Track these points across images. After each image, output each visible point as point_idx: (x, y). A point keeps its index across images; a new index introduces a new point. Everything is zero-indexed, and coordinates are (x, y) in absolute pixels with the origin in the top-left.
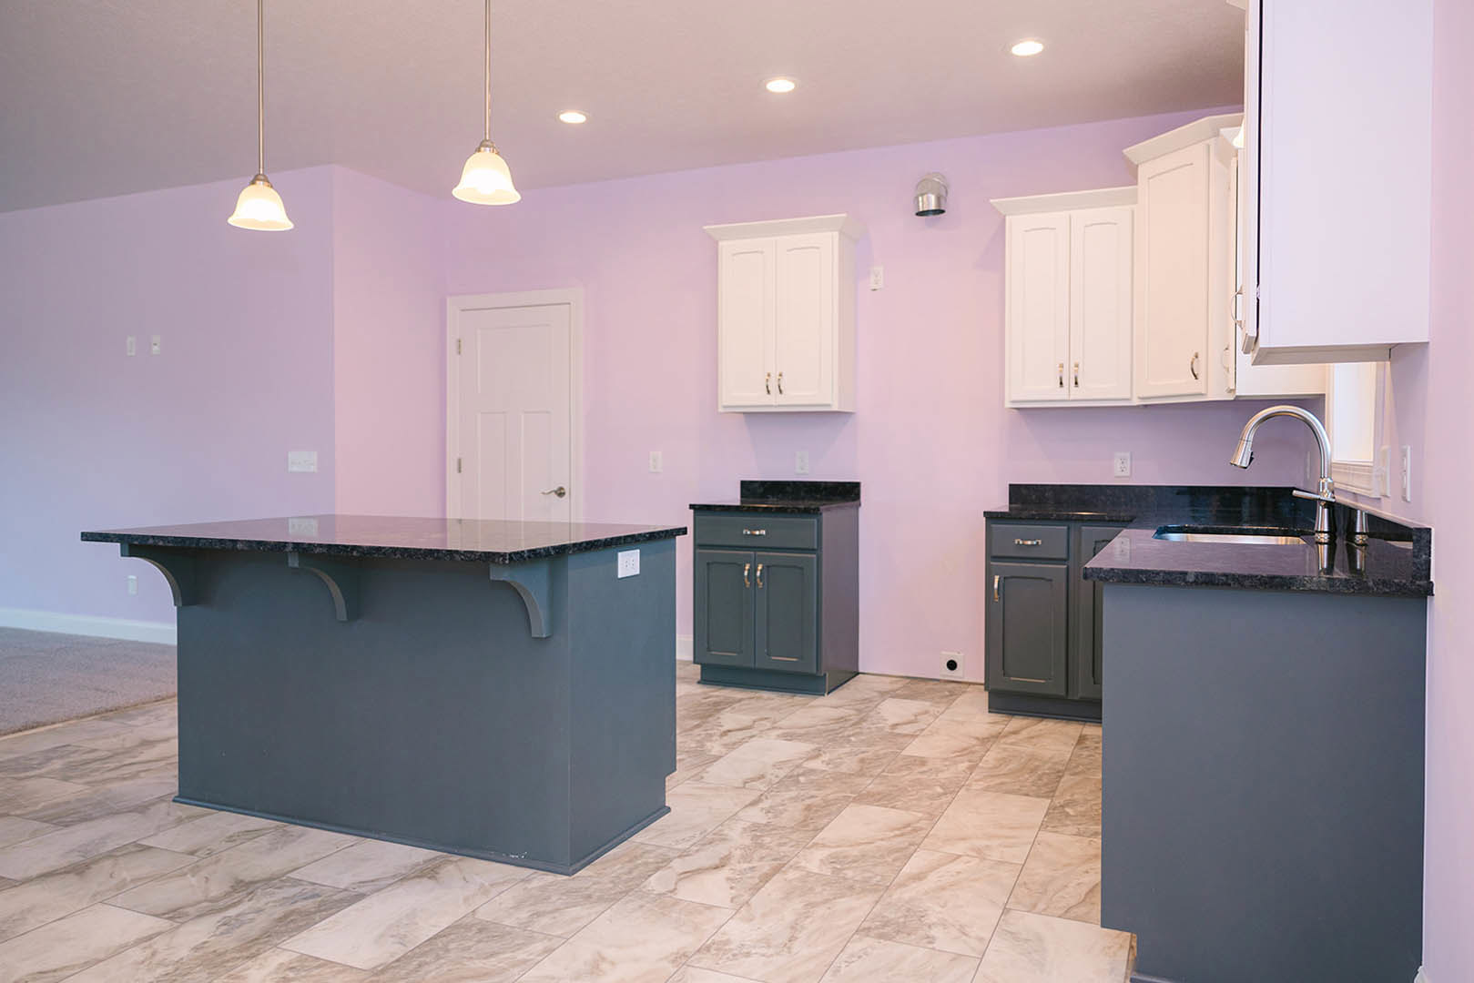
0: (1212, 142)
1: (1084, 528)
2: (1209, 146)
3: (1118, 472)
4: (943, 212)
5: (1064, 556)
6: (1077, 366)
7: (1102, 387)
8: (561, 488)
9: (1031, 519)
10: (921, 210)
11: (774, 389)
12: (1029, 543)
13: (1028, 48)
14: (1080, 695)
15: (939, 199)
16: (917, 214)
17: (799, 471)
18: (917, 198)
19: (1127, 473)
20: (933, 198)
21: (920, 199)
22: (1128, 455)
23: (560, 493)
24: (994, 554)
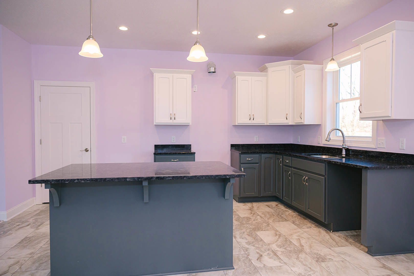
0: (290, 66)
1: (262, 155)
2: (289, 67)
3: (255, 141)
4: (215, 72)
5: (258, 162)
6: (253, 115)
7: (259, 121)
8: (87, 149)
9: (251, 153)
10: (210, 71)
11: (173, 118)
12: (250, 159)
13: (262, 37)
14: (262, 195)
15: (215, 69)
16: (209, 73)
17: (173, 142)
18: (209, 68)
19: (257, 141)
20: (213, 68)
21: (210, 68)
22: (257, 136)
23: (87, 150)
24: (241, 162)
